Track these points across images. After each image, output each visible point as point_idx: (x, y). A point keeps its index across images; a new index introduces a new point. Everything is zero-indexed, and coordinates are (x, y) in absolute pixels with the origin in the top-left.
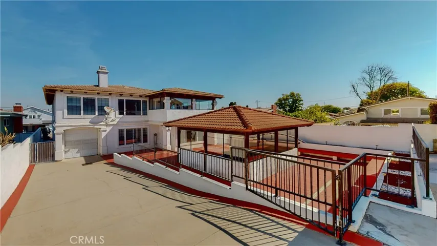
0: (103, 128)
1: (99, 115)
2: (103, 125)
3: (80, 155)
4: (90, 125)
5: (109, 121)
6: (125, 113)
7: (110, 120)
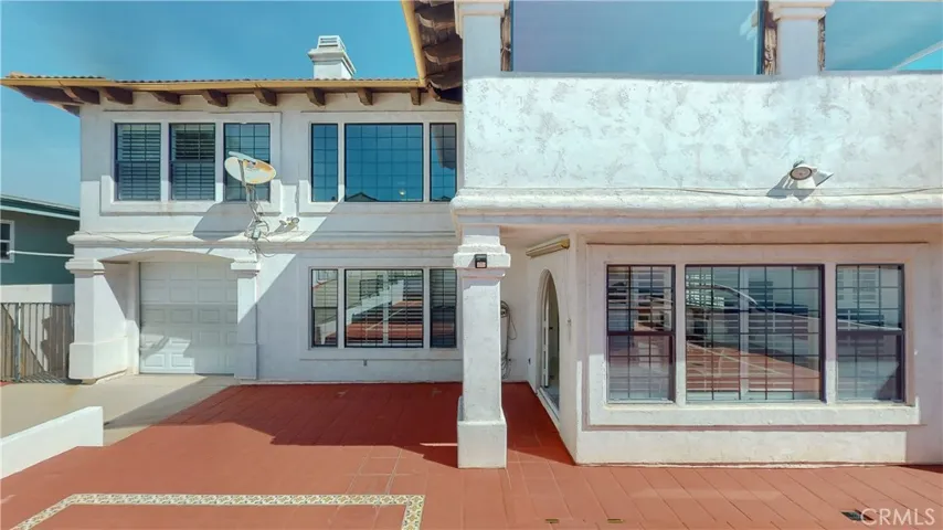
0: (242, 258)
1: (226, 199)
2: (242, 245)
3: (197, 365)
4: (196, 245)
5: (270, 231)
6: (341, 188)
7: (274, 223)
